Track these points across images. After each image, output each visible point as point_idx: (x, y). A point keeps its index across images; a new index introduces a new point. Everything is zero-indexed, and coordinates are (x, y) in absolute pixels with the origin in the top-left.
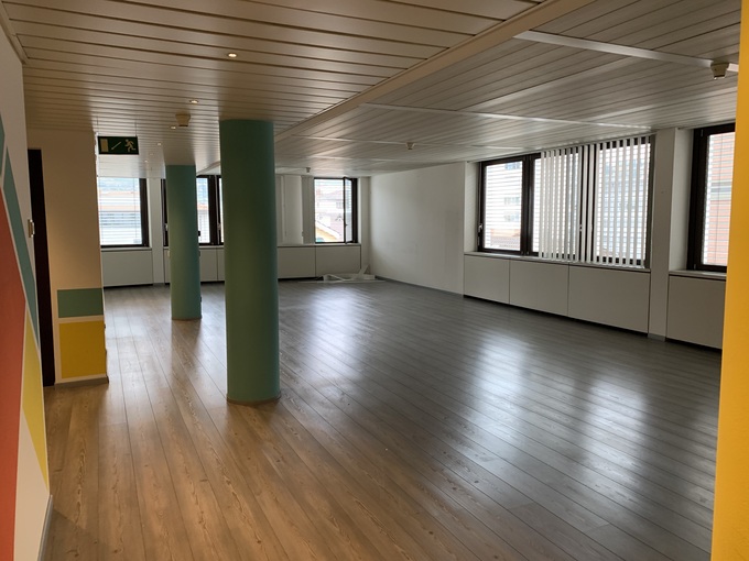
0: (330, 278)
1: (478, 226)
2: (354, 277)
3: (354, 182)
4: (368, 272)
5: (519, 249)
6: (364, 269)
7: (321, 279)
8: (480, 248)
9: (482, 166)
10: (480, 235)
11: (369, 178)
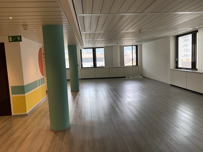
0: (128, 77)
1: (175, 59)
2: (136, 77)
3: (137, 46)
4: (141, 75)
5: (191, 68)
6: (140, 75)
7: (125, 77)
8: (177, 67)
9: (177, 37)
10: (177, 62)
11: (141, 45)
